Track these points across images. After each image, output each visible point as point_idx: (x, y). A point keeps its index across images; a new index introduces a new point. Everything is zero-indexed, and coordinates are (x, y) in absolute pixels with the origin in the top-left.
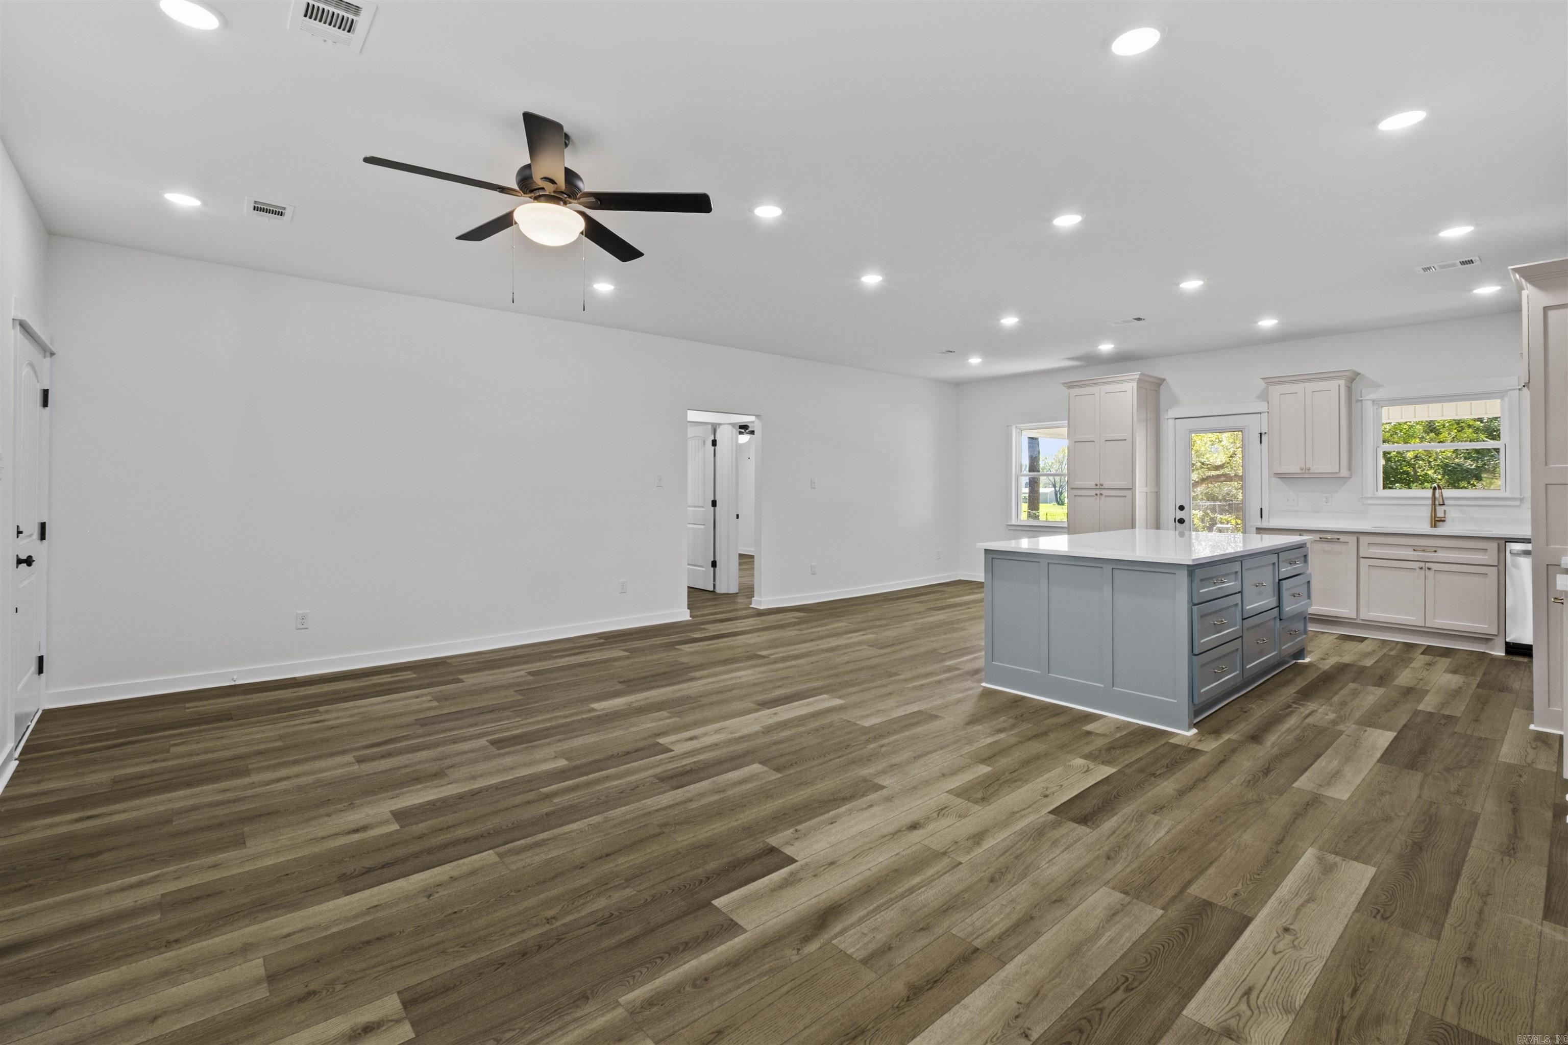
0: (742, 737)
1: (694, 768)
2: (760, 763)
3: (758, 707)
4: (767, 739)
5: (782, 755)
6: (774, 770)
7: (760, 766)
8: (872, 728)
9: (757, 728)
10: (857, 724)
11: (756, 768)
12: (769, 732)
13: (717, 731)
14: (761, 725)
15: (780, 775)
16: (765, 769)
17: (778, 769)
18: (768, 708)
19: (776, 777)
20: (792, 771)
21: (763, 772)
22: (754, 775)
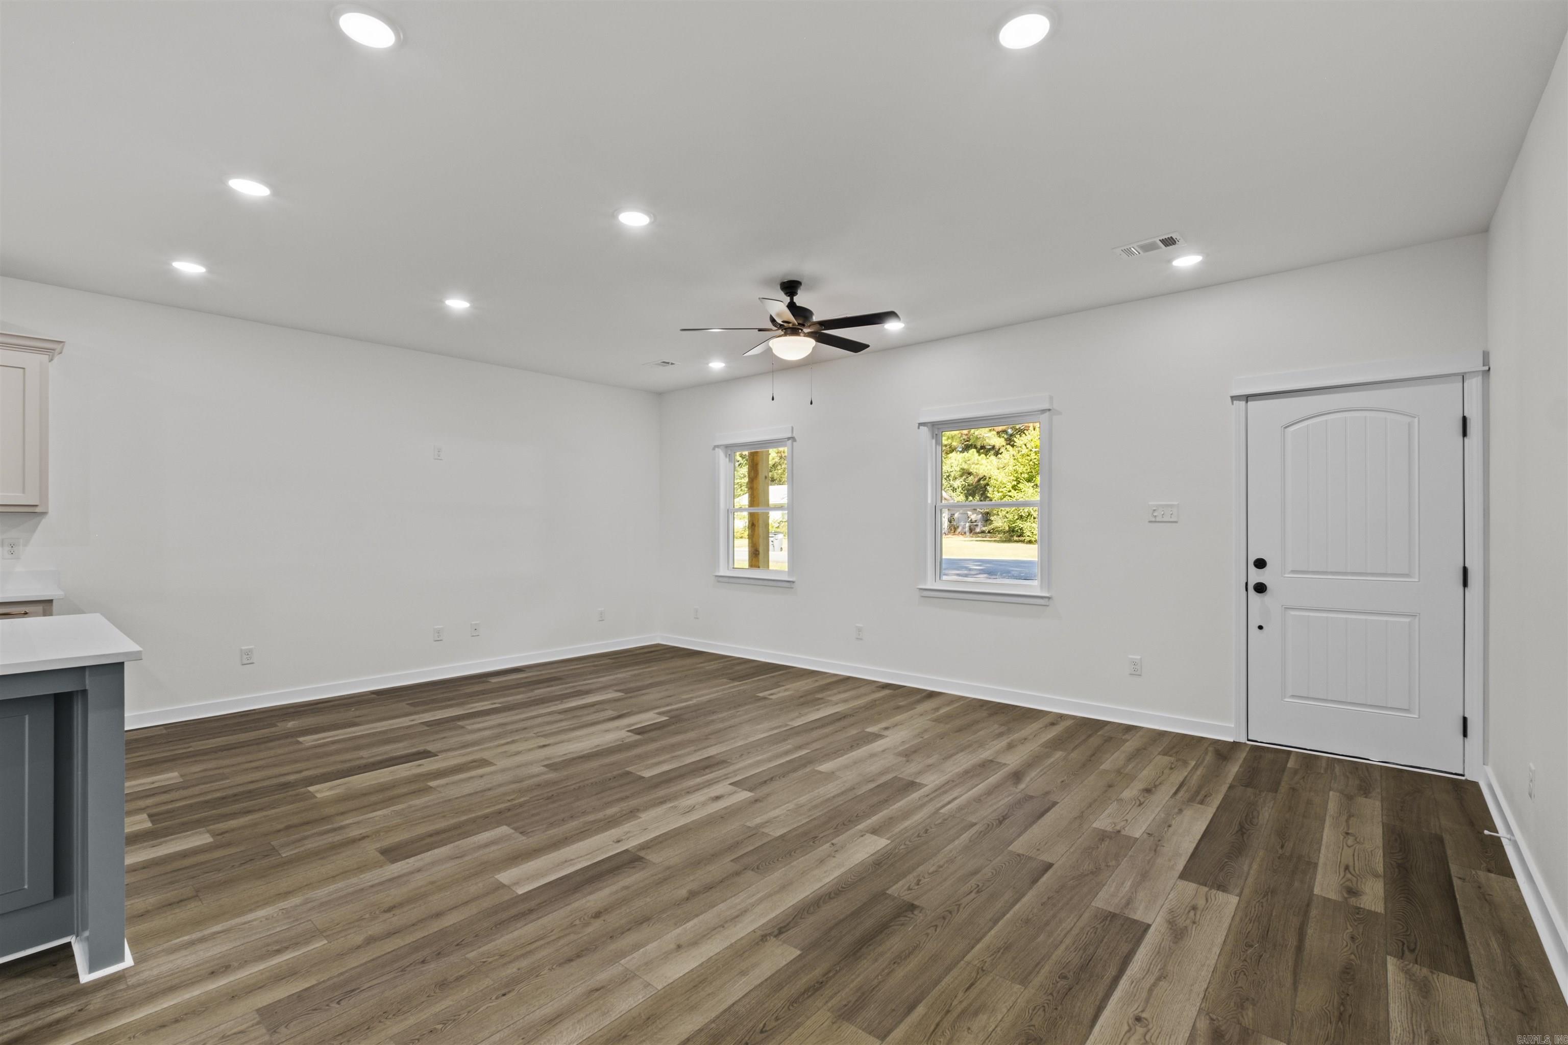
0: (662, 803)
1: (702, 771)
2: (644, 778)
3: (642, 854)
4: (633, 803)
5: (621, 786)
6: (631, 773)
7: (644, 775)
8: (499, 824)
9: (645, 816)
10: (516, 829)
11: (647, 774)
12: (631, 812)
13: (692, 809)
14: (639, 820)
15: (627, 769)
16: (639, 773)
17: (629, 773)
18: (626, 851)
19: (630, 768)
20: (615, 773)
21: (641, 771)
22: (649, 768)
